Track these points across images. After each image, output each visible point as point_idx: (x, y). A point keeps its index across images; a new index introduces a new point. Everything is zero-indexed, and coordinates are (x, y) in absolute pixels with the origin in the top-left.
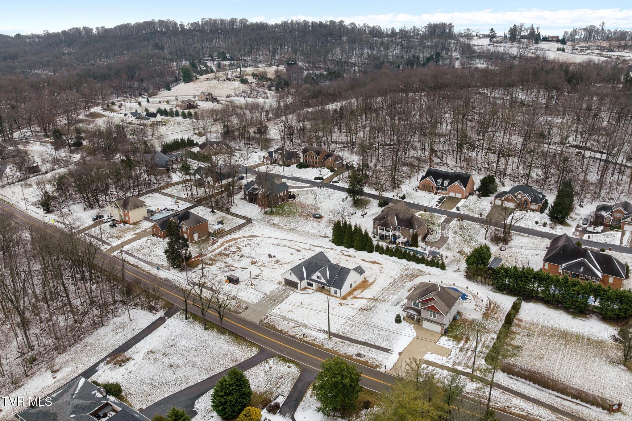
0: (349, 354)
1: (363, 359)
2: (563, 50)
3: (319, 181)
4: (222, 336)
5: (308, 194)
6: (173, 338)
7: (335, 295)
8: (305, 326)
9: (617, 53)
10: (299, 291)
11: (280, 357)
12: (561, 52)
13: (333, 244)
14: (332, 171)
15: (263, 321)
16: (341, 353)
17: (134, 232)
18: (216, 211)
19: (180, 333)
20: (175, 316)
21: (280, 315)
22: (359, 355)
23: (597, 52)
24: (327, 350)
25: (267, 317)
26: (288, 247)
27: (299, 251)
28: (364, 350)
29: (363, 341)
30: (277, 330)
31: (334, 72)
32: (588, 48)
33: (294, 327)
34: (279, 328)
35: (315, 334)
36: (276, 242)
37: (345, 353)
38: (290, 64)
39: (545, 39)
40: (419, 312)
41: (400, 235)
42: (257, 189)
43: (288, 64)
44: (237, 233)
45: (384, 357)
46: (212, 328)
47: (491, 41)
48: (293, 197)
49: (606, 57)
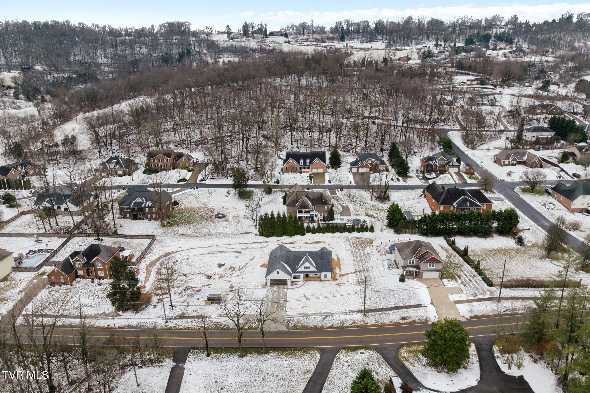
0: (395, 321)
1: (409, 320)
2: (289, 42)
3: (183, 183)
4: (267, 356)
5: (187, 197)
6: (214, 381)
7: (326, 279)
8: (332, 314)
9: (329, 44)
10: (289, 287)
11: (345, 349)
12: (287, 44)
13: (263, 237)
14: (189, 171)
15: (289, 326)
16: (387, 322)
17: (17, 290)
18: (103, 238)
19: (218, 372)
20: (189, 358)
21: (299, 314)
22: (403, 318)
23: (314, 43)
24: (374, 325)
25: (288, 321)
26: (224, 252)
27: (240, 252)
28: (404, 313)
29: (393, 306)
30: (311, 328)
31: (85, 74)
32: (307, 40)
33: (324, 319)
34: (311, 325)
35: (348, 317)
36: (206, 251)
37: (391, 322)
38: (25, 69)
39: (272, 34)
40: (418, 267)
41: (317, 213)
42: (142, 203)
43: (23, 69)
44: (151, 254)
45: (424, 311)
46: (247, 352)
47: (228, 37)
48: (176, 203)
49: (323, 47)
